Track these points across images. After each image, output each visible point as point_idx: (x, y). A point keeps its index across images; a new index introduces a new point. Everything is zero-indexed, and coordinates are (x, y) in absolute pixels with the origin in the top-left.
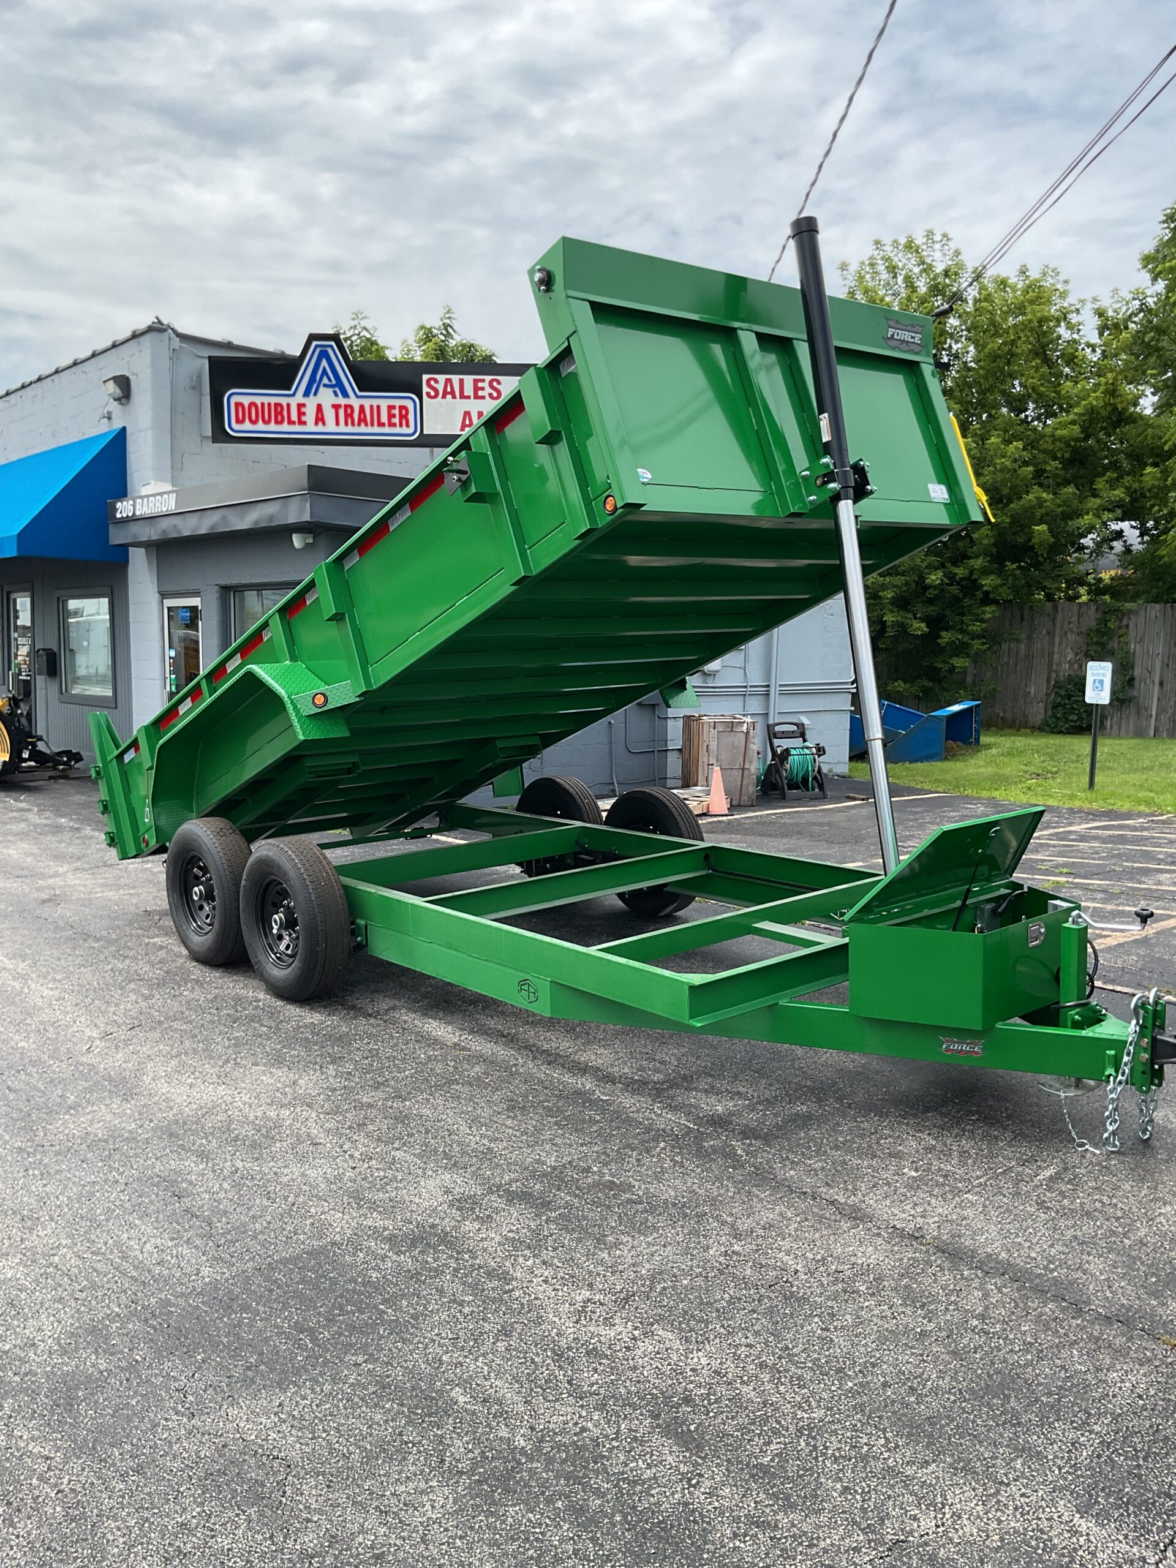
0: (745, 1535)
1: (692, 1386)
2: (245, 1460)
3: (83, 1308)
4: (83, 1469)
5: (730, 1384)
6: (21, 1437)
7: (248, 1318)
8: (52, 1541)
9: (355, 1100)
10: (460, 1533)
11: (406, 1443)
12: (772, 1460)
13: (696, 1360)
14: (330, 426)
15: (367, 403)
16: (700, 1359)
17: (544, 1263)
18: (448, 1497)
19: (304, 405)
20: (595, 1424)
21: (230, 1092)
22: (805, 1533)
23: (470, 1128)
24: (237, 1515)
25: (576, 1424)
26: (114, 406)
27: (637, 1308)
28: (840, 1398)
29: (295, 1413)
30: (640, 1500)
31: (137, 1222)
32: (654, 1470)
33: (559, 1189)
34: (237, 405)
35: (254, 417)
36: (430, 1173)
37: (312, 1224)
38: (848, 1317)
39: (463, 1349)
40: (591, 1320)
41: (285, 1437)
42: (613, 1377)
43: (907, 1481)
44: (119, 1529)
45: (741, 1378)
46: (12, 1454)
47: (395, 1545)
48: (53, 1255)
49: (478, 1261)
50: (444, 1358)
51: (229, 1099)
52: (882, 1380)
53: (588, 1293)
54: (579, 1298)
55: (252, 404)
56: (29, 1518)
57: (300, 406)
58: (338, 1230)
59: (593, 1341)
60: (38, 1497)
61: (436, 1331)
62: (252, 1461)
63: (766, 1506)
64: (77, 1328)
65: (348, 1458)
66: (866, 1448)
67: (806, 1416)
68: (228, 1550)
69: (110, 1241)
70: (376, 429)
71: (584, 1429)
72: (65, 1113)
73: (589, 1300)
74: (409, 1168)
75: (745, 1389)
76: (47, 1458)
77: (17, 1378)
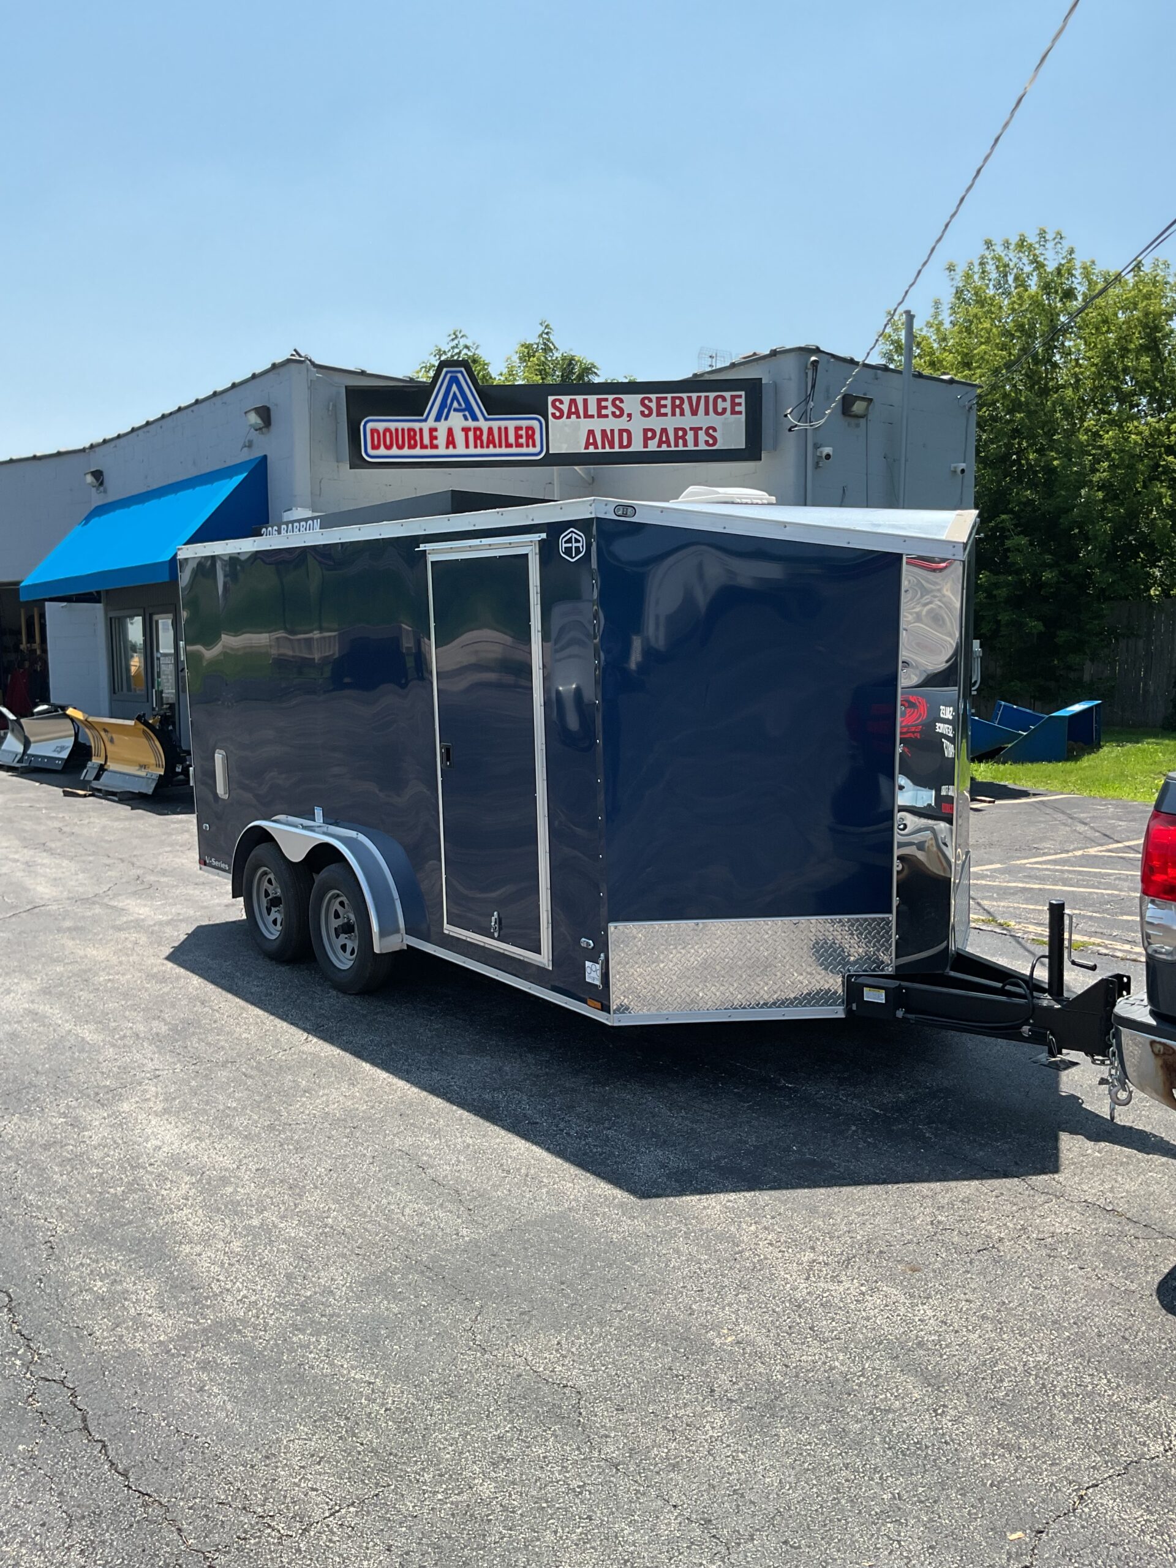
0: (993, 1454)
1: (923, 1333)
2: (540, 1388)
3: (365, 1262)
4: (402, 1392)
5: (957, 1332)
6: (342, 1366)
7: (512, 1271)
8: (392, 1448)
9: (558, 1085)
10: (740, 1448)
11: (677, 1376)
12: (1007, 1395)
13: (922, 1312)
14: (461, 449)
15: (495, 425)
16: (925, 1310)
17: (766, 1228)
18: (724, 1420)
19: (436, 430)
20: (840, 1362)
21: (444, 1077)
22: (1047, 1454)
23: (670, 1110)
24: (545, 1431)
25: (824, 1363)
26: (254, 434)
27: (859, 1268)
28: (1060, 1345)
29: (574, 1350)
30: (894, 1425)
31: (392, 1189)
32: (902, 1402)
33: (765, 1166)
34: (373, 431)
35: (388, 443)
36: (643, 1150)
37: (547, 1192)
38: (1056, 1278)
39: (709, 1300)
40: (820, 1277)
41: (569, 1370)
42: (849, 1325)
43: (1131, 1414)
44: (446, 1440)
45: (967, 1327)
46: (338, 1379)
47: (687, 1457)
48: (327, 1218)
49: (705, 1226)
50: (694, 1307)
51: (445, 1084)
52: (1096, 1330)
53: (812, 1255)
54: (805, 1259)
55: (387, 430)
56: (368, 1430)
57: (432, 430)
58: (572, 1197)
59: (825, 1295)
60: (370, 1413)
61: (682, 1284)
62: (546, 1388)
63: (1008, 1432)
64: (364, 1278)
65: (629, 1387)
66: (1090, 1387)
67: (1031, 1359)
68: (544, 1457)
69: (373, 1206)
70: (504, 450)
71: (832, 1368)
72: (301, 1097)
73: (814, 1261)
74: (623, 1145)
75: (972, 1336)
76: (370, 1383)
77: (324, 1319)
